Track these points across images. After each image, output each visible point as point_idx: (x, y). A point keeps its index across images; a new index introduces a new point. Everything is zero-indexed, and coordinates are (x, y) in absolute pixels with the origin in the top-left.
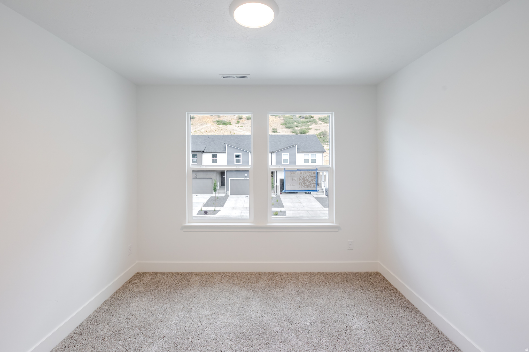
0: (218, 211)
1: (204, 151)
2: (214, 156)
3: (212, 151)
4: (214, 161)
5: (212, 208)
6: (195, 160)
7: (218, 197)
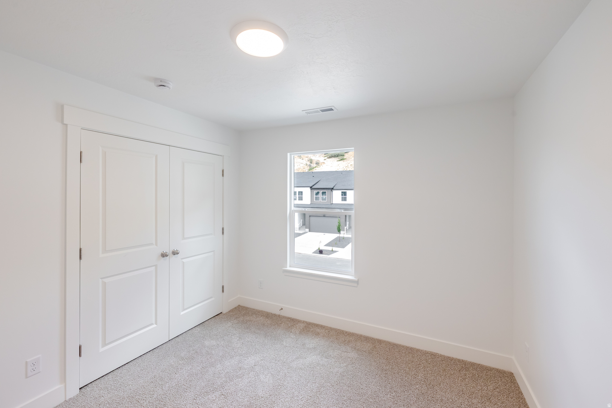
0: (336, 252)
1: (333, 189)
2: (344, 194)
3: (342, 189)
4: (344, 199)
5: (330, 248)
6: (325, 198)
7: (344, 238)
